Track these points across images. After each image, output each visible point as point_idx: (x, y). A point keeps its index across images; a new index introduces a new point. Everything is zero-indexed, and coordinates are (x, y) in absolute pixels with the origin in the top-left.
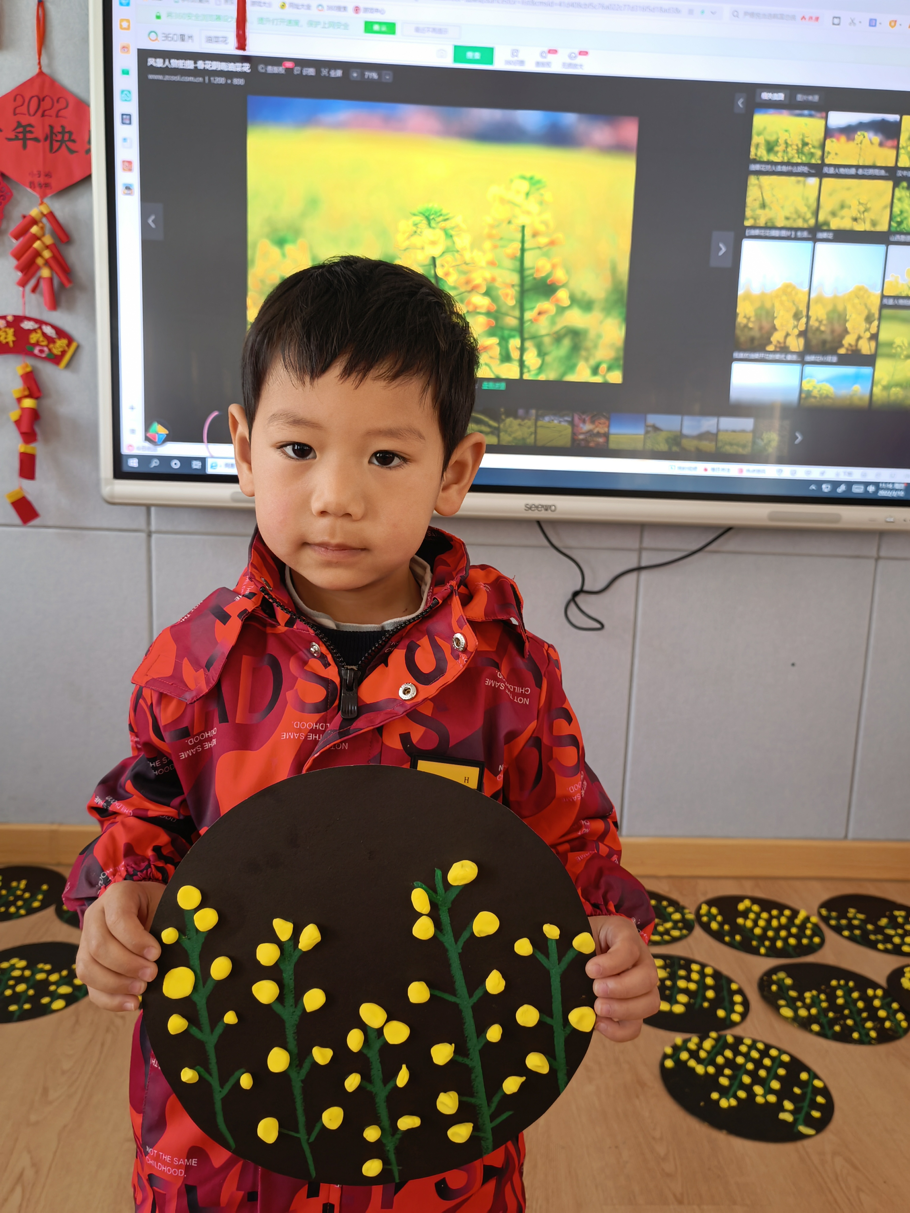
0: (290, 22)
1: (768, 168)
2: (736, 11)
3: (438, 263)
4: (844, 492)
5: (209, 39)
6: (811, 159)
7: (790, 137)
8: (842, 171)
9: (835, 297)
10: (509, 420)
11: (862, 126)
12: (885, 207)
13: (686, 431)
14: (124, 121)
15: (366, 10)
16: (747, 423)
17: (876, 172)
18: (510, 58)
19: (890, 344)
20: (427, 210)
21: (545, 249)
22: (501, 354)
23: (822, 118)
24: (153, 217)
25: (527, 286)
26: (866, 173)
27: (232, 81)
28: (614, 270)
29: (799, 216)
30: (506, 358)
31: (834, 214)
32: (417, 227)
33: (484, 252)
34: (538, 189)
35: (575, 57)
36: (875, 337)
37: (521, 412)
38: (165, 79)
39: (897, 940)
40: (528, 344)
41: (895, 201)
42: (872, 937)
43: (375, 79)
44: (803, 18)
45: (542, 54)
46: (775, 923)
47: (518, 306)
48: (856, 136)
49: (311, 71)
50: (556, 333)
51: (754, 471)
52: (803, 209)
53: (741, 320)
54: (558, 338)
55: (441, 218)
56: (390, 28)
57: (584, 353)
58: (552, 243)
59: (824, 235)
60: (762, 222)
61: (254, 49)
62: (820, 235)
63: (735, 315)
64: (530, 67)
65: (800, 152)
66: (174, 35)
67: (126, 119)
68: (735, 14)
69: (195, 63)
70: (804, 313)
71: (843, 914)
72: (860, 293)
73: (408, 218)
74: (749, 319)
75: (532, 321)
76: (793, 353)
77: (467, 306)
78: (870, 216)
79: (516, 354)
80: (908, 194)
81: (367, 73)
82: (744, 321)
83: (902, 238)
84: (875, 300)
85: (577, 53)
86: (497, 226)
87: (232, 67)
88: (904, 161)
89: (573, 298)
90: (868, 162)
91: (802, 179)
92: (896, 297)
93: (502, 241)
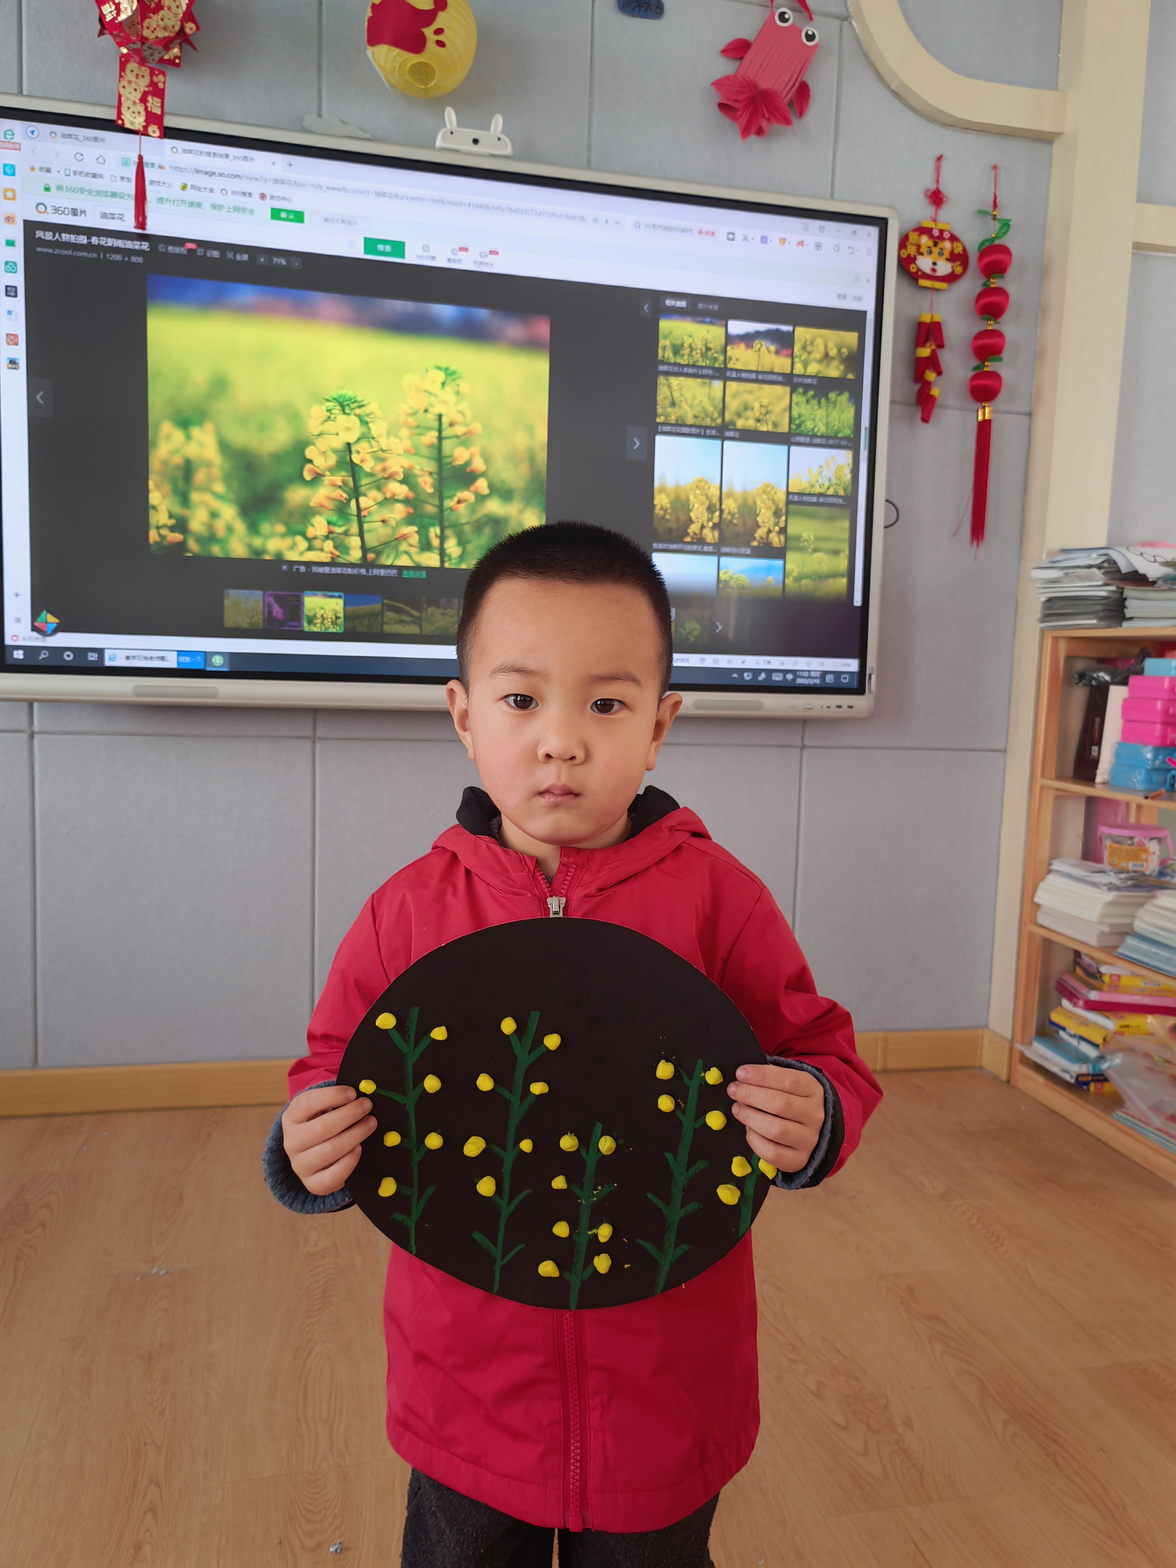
0: (192, 204)
1: (676, 369)
2: (637, 222)
3: (354, 449)
4: (764, 679)
5: (104, 216)
6: (714, 362)
7: (694, 342)
8: (744, 375)
9: (745, 492)
10: (430, 610)
11: (758, 335)
12: (784, 410)
14: (8, 294)
15: (272, 197)
17: (774, 378)
18: (422, 253)
19: (798, 538)
20: (341, 396)
21: (462, 438)
22: (420, 541)
23: (722, 325)
24: (41, 394)
25: (446, 474)
26: (765, 379)
27: (130, 259)
28: (532, 459)
29: (707, 416)
30: (426, 546)
31: (739, 415)
32: (331, 413)
33: (400, 439)
34: (454, 380)
35: (486, 256)
36: (783, 531)
37: (443, 601)
38: (55, 253)
40: (448, 532)
41: (793, 405)
43: (283, 265)
44: (701, 232)
45: (453, 251)
47: (437, 493)
48: (754, 345)
50: (477, 521)
52: (711, 409)
53: (658, 511)
54: (479, 526)
55: (356, 405)
56: (298, 217)
58: (469, 433)
59: (731, 434)
60: (673, 419)
61: (153, 227)
62: (727, 434)
63: (653, 506)
64: (441, 262)
65: (704, 356)
66: (65, 208)
67: (11, 291)
68: (637, 225)
69: (88, 238)
70: (718, 507)
72: (767, 490)
73: (320, 403)
74: (666, 511)
75: (451, 509)
76: (709, 544)
77: (384, 494)
78: (772, 418)
79: (436, 542)
80: (804, 399)
81: (275, 259)
82: (662, 512)
83: (802, 439)
84: (781, 497)
85: (488, 253)
86: (414, 414)
87: (129, 245)
88: (799, 369)
89: (491, 486)
90: (767, 368)
91: (707, 381)
92: (800, 494)
93: (419, 429)
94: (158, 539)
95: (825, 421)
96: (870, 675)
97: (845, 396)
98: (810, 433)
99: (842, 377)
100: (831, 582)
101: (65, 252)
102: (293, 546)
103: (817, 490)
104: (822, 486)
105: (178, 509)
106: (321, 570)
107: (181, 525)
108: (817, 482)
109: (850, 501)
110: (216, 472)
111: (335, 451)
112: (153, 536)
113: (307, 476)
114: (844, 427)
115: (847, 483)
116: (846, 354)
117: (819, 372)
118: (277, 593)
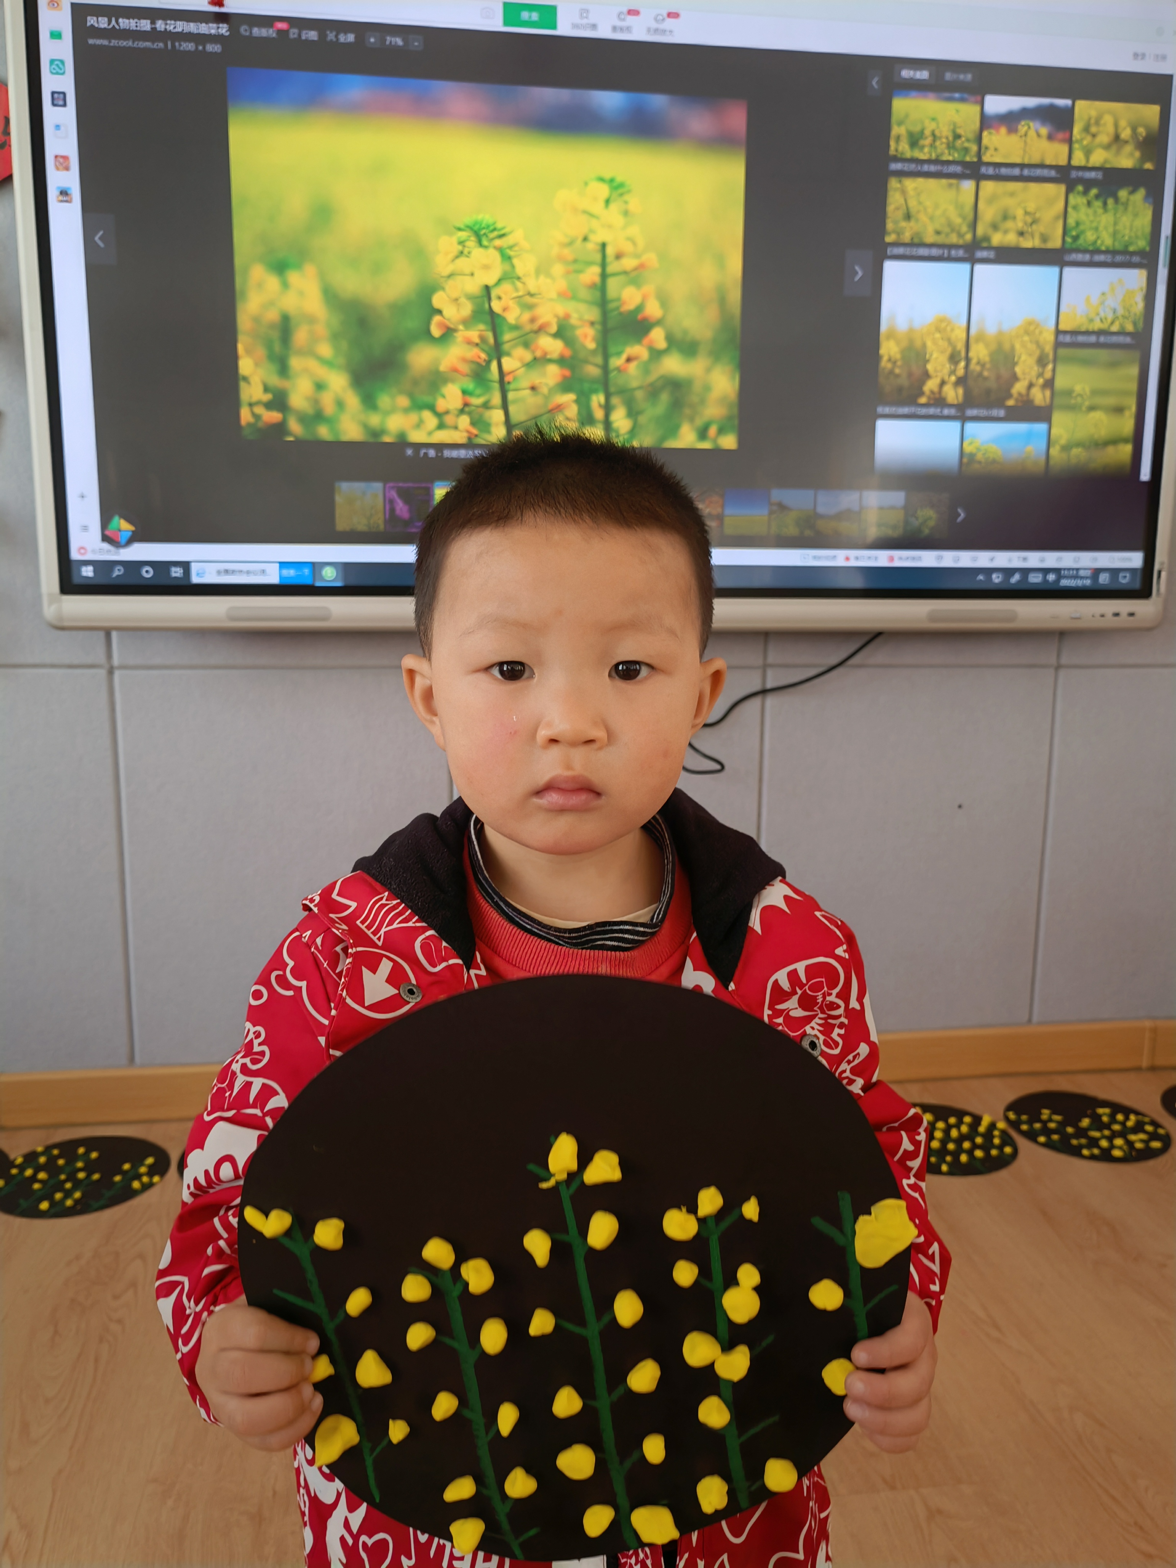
1: (912, 167)
3: (494, 293)
4: (1019, 582)
6: (965, 155)
7: (938, 127)
8: (1004, 171)
9: (1000, 333)
11: (1025, 114)
12: (1057, 218)
13: (821, 510)
14: (56, 102)
16: (897, 498)
17: (1045, 173)
18: (578, 21)
19: (1069, 393)
20: (476, 223)
21: (632, 275)
22: (579, 413)
23: (976, 102)
24: (101, 233)
25: (611, 324)
26: (1032, 174)
27: (204, 48)
29: (953, 230)
30: (587, 417)
31: (995, 227)
32: (464, 246)
33: (553, 278)
34: (621, 195)
35: (663, 20)
36: (1049, 384)
38: (112, 44)
39: (1104, 1143)
40: (615, 400)
41: (1070, 210)
42: (1074, 1142)
43: (399, 46)
45: (619, 16)
46: (954, 1133)
47: (601, 349)
48: (1020, 127)
49: (313, 35)
50: (651, 385)
51: (908, 558)
52: (958, 220)
53: (884, 364)
54: (653, 392)
55: (496, 233)
57: (687, 411)
58: (641, 267)
59: (984, 254)
60: (907, 237)
62: (980, 254)
63: (877, 357)
64: (604, 32)
65: (950, 146)
67: (58, 98)
69: (153, 23)
70: (963, 354)
71: (1035, 1117)
72: (1030, 328)
73: (451, 234)
74: (895, 363)
75: (619, 370)
76: (951, 406)
77: (533, 352)
78: (1039, 229)
79: (599, 414)
80: (1084, 201)
81: (388, 38)
82: (889, 366)
83: (1079, 257)
84: (1048, 337)
85: (665, 15)
86: (571, 243)
87: (204, 28)
88: (1079, 159)
89: (670, 339)
90: (1036, 160)
91: (953, 181)
92: (1074, 333)
93: (576, 265)
94: (251, 420)
95: (1111, 230)
96: (1159, 573)
97: (1141, 193)
98: (1091, 248)
99: (1138, 166)
100: (1110, 449)
101: (124, 43)
102: (419, 424)
103: (1097, 325)
104: (1104, 320)
105: (275, 381)
106: (454, 454)
107: (279, 401)
108: (1098, 314)
109: (1142, 339)
110: (321, 329)
111: (470, 298)
112: (245, 416)
113: (436, 332)
114: (1137, 237)
115: (1138, 313)
116: (1144, 134)
117: (1106, 161)
118: (401, 485)
